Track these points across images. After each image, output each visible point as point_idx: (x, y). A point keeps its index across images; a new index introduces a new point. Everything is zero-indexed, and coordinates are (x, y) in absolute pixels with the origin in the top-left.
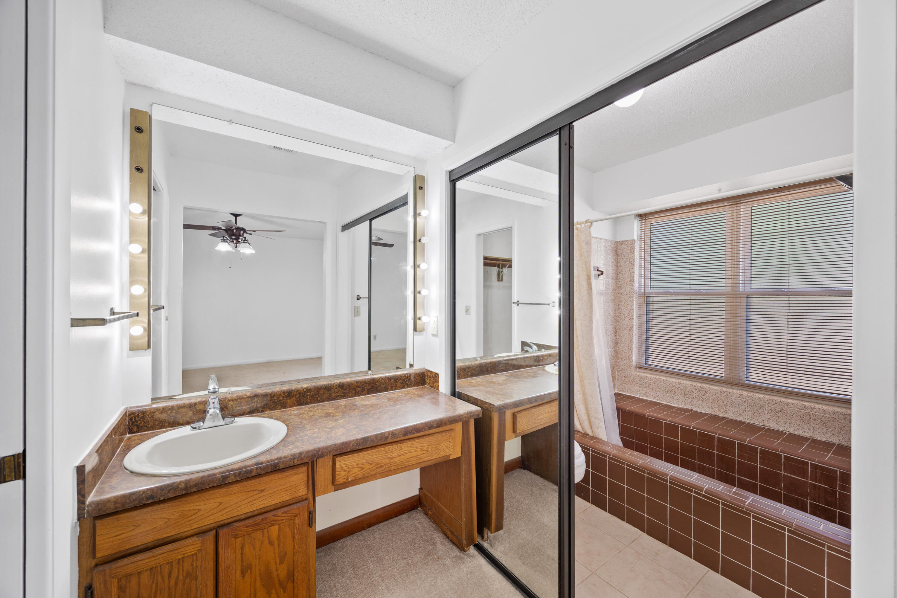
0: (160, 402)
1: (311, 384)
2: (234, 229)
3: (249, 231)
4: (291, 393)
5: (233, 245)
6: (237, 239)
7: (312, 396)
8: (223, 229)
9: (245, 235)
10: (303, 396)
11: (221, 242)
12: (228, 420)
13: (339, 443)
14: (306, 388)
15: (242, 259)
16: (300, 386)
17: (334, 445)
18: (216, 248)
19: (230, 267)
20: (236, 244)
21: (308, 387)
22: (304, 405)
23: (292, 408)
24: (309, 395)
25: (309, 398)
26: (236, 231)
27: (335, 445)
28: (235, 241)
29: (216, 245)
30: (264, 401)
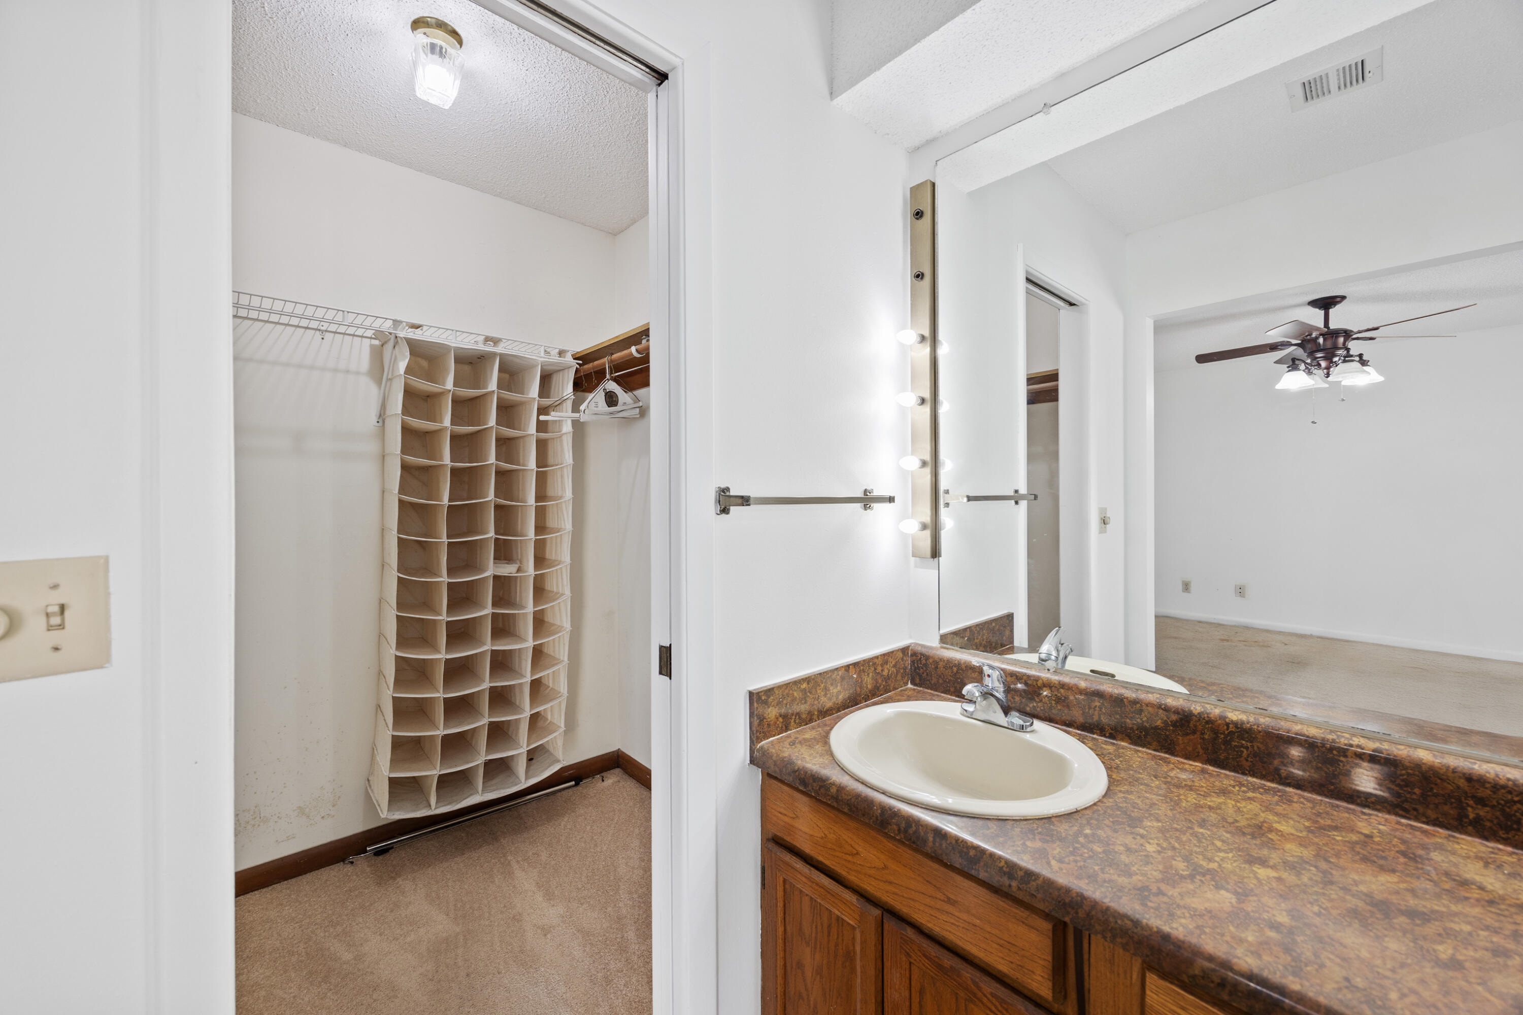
0: (950, 649)
1: (1255, 718)
2: (1317, 338)
3: (1360, 332)
4: (1189, 722)
5: (1321, 373)
6: (1329, 358)
7: (1255, 755)
8: (1293, 343)
9: (1351, 344)
10: (1227, 742)
11: (1289, 371)
12: (1016, 719)
13: (1150, 929)
14: (1235, 724)
15: (1343, 400)
16: (1217, 711)
17: (1132, 920)
18: (1278, 387)
19: (1314, 422)
20: (1328, 368)
21: (1243, 723)
22: (1230, 771)
23: (1191, 762)
24: (1247, 748)
25: (1248, 756)
26: (1325, 340)
27: (1136, 923)
28: (1323, 364)
29: (1278, 379)
30: (1117, 713)
